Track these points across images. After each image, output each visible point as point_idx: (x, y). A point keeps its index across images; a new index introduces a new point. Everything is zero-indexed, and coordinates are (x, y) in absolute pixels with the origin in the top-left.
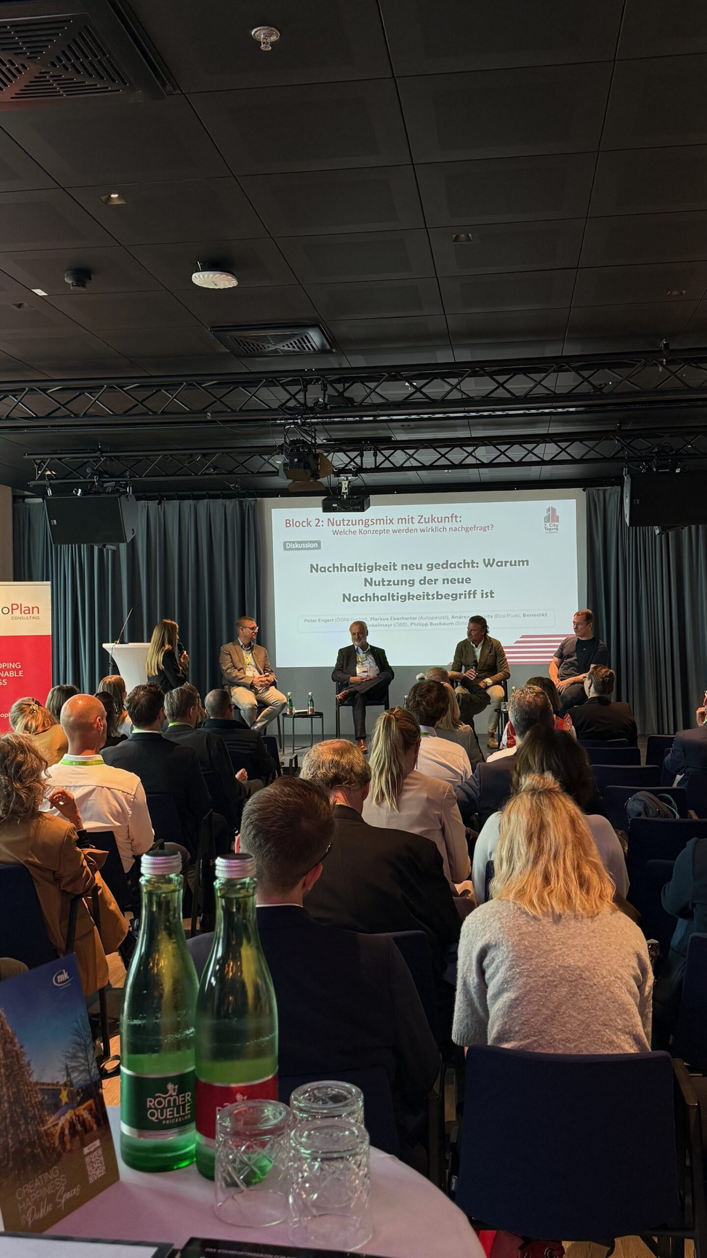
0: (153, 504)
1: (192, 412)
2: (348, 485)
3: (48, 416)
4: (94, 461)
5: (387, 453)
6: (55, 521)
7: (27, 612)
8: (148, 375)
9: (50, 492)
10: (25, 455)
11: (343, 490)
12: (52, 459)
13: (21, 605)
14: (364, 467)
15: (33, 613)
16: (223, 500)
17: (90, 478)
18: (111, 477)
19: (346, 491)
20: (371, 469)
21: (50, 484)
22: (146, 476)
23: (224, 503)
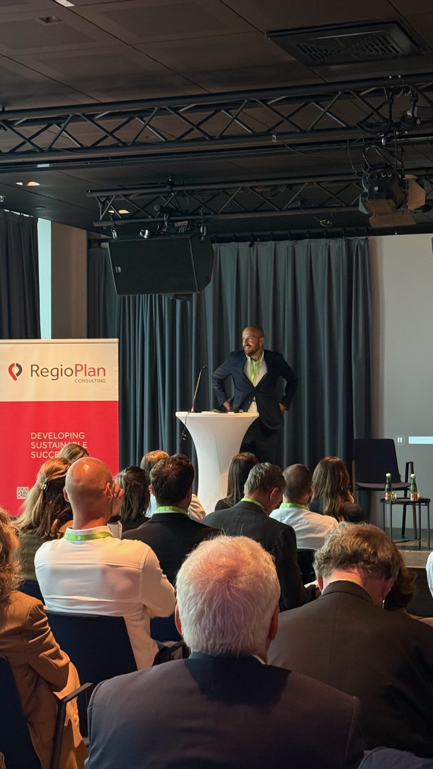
0: (244, 246)
1: (255, 135)
3: (94, 147)
4: (164, 197)
6: (119, 268)
7: (92, 374)
8: (206, 92)
9: (115, 234)
10: (88, 191)
12: (117, 196)
13: (86, 365)
15: (98, 375)
16: (327, 240)
17: (160, 216)
18: (183, 215)
21: (115, 225)
22: (223, 213)
23: (328, 243)
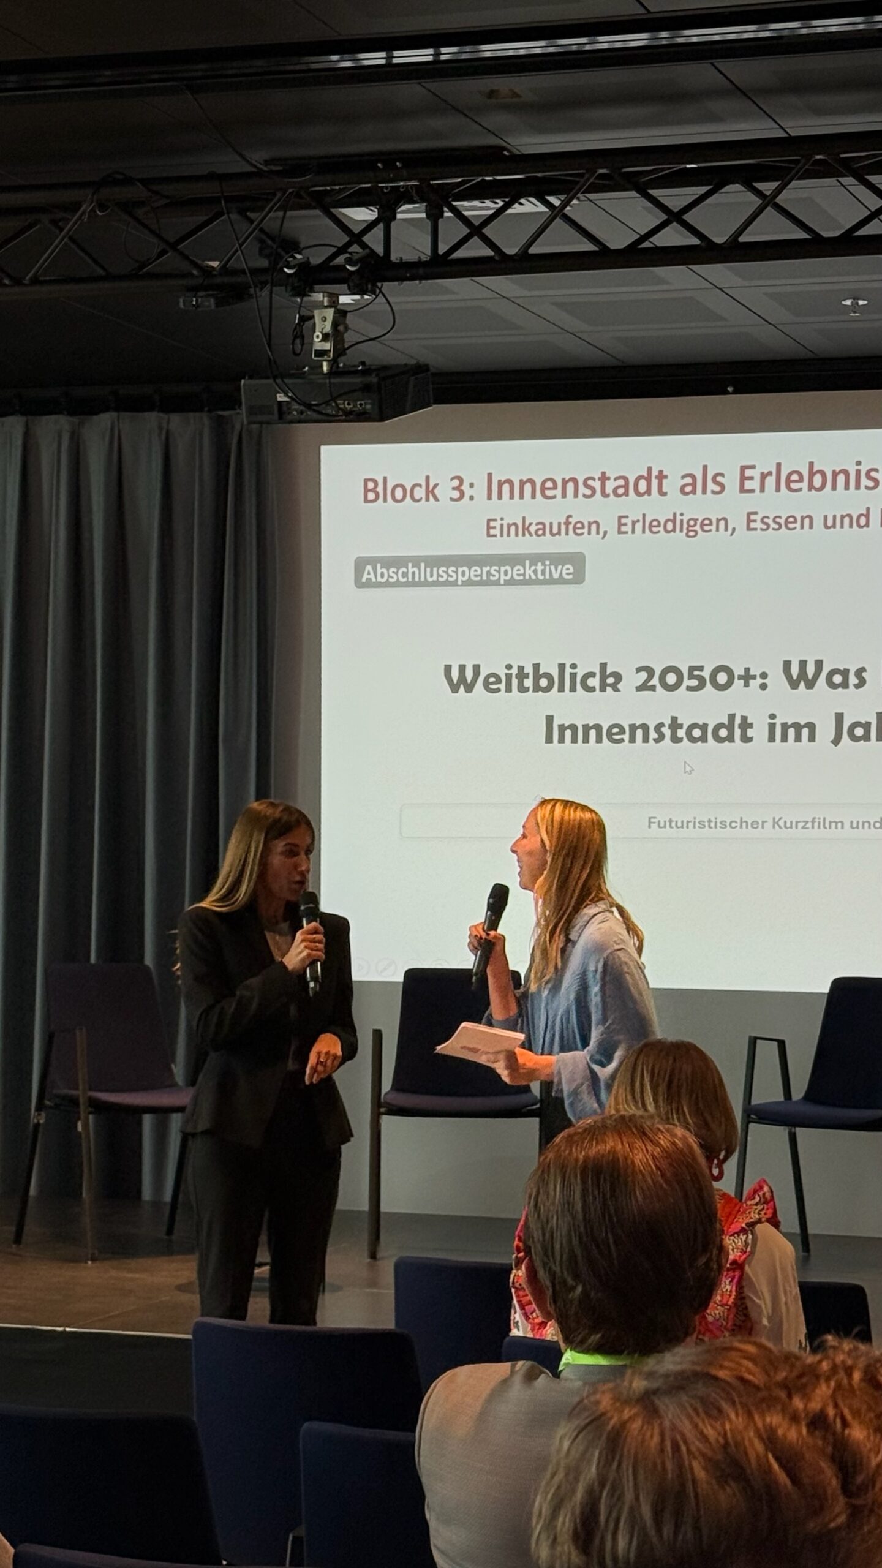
2: (335, 325)
5: (477, 209)
11: (319, 344)
14: (394, 257)
16: (161, 415)
19: (327, 346)
20: (419, 264)
23: (165, 425)
